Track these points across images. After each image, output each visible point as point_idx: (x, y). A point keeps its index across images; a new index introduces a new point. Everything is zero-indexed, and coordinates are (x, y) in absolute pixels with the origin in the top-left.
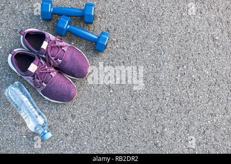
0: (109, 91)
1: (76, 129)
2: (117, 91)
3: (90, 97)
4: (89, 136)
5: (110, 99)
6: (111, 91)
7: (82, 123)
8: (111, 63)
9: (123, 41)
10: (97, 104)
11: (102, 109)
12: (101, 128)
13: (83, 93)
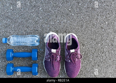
0: (102, 30)
1: (85, 52)
2: (106, 29)
3: (92, 34)
4: (93, 55)
5: (103, 34)
6: (103, 30)
7: (88, 48)
8: (102, 14)
9: (108, 2)
10: (96, 37)
11: (99, 40)
12: (99, 50)
13: (88, 32)
